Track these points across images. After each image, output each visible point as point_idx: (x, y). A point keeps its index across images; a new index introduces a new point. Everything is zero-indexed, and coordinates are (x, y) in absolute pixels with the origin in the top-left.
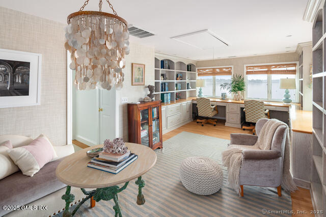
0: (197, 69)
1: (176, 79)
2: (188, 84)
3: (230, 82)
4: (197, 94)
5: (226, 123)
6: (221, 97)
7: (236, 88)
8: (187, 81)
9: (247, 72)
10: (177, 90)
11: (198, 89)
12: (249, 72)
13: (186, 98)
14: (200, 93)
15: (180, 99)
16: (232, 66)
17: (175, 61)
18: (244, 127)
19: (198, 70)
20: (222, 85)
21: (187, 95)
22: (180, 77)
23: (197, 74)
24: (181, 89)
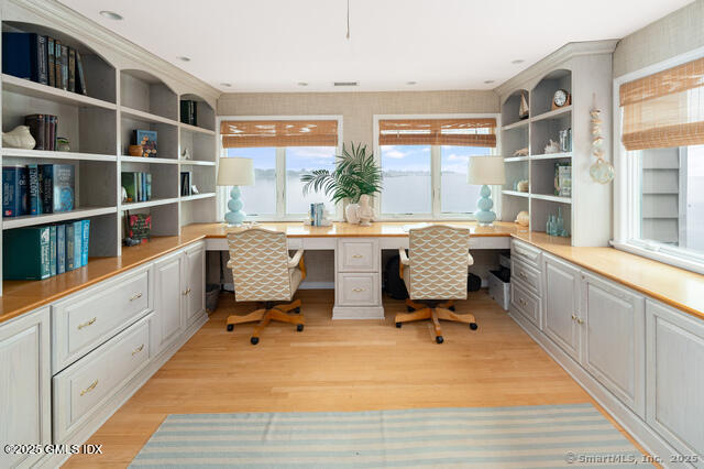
0: (218, 120)
1: (127, 152)
2: (185, 175)
3: (332, 169)
4: (222, 210)
5: (335, 309)
6: (308, 218)
7: (355, 186)
8: (181, 161)
9: (381, 136)
10: (129, 199)
11: (223, 195)
12: (388, 136)
13: (174, 234)
14: (233, 206)
15: (151, 237)
16: (340, 118)
17: (119, 64)
18: (400, 318)
19: (223, 123)
20: (307, 178)
21: (182, 218)
22: (148, 144)
23: (219, 138)
24: (154, 197)
